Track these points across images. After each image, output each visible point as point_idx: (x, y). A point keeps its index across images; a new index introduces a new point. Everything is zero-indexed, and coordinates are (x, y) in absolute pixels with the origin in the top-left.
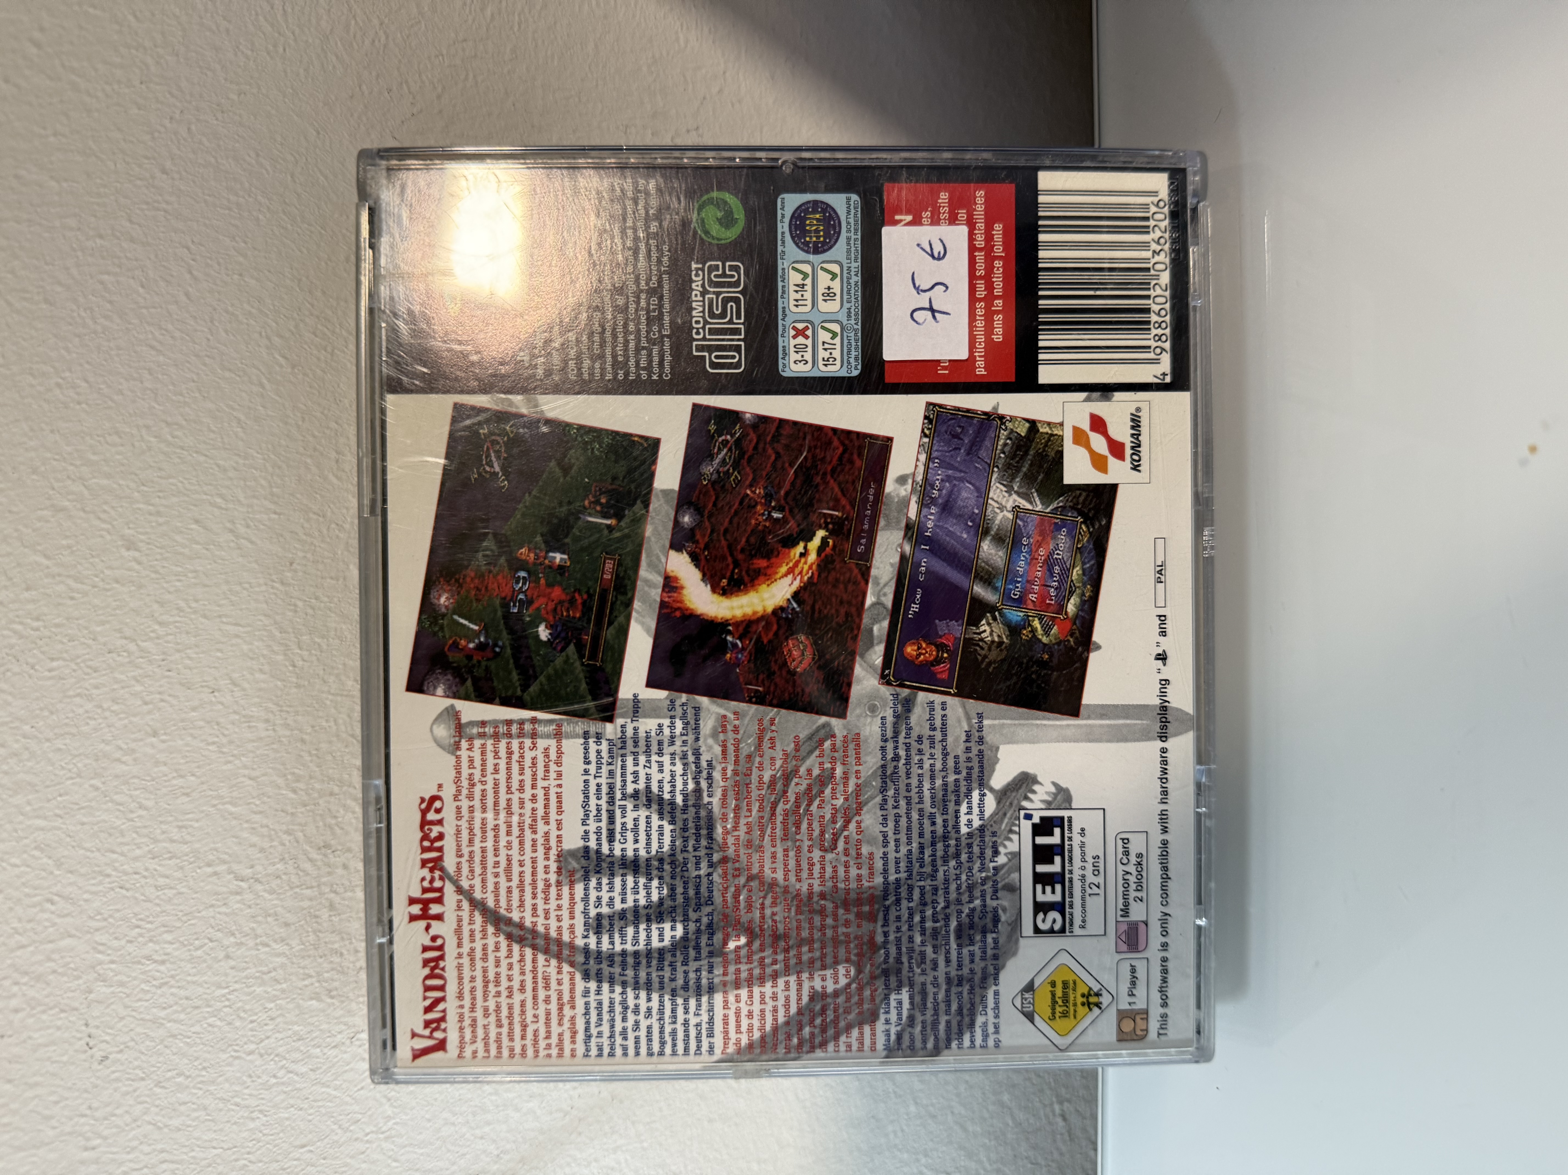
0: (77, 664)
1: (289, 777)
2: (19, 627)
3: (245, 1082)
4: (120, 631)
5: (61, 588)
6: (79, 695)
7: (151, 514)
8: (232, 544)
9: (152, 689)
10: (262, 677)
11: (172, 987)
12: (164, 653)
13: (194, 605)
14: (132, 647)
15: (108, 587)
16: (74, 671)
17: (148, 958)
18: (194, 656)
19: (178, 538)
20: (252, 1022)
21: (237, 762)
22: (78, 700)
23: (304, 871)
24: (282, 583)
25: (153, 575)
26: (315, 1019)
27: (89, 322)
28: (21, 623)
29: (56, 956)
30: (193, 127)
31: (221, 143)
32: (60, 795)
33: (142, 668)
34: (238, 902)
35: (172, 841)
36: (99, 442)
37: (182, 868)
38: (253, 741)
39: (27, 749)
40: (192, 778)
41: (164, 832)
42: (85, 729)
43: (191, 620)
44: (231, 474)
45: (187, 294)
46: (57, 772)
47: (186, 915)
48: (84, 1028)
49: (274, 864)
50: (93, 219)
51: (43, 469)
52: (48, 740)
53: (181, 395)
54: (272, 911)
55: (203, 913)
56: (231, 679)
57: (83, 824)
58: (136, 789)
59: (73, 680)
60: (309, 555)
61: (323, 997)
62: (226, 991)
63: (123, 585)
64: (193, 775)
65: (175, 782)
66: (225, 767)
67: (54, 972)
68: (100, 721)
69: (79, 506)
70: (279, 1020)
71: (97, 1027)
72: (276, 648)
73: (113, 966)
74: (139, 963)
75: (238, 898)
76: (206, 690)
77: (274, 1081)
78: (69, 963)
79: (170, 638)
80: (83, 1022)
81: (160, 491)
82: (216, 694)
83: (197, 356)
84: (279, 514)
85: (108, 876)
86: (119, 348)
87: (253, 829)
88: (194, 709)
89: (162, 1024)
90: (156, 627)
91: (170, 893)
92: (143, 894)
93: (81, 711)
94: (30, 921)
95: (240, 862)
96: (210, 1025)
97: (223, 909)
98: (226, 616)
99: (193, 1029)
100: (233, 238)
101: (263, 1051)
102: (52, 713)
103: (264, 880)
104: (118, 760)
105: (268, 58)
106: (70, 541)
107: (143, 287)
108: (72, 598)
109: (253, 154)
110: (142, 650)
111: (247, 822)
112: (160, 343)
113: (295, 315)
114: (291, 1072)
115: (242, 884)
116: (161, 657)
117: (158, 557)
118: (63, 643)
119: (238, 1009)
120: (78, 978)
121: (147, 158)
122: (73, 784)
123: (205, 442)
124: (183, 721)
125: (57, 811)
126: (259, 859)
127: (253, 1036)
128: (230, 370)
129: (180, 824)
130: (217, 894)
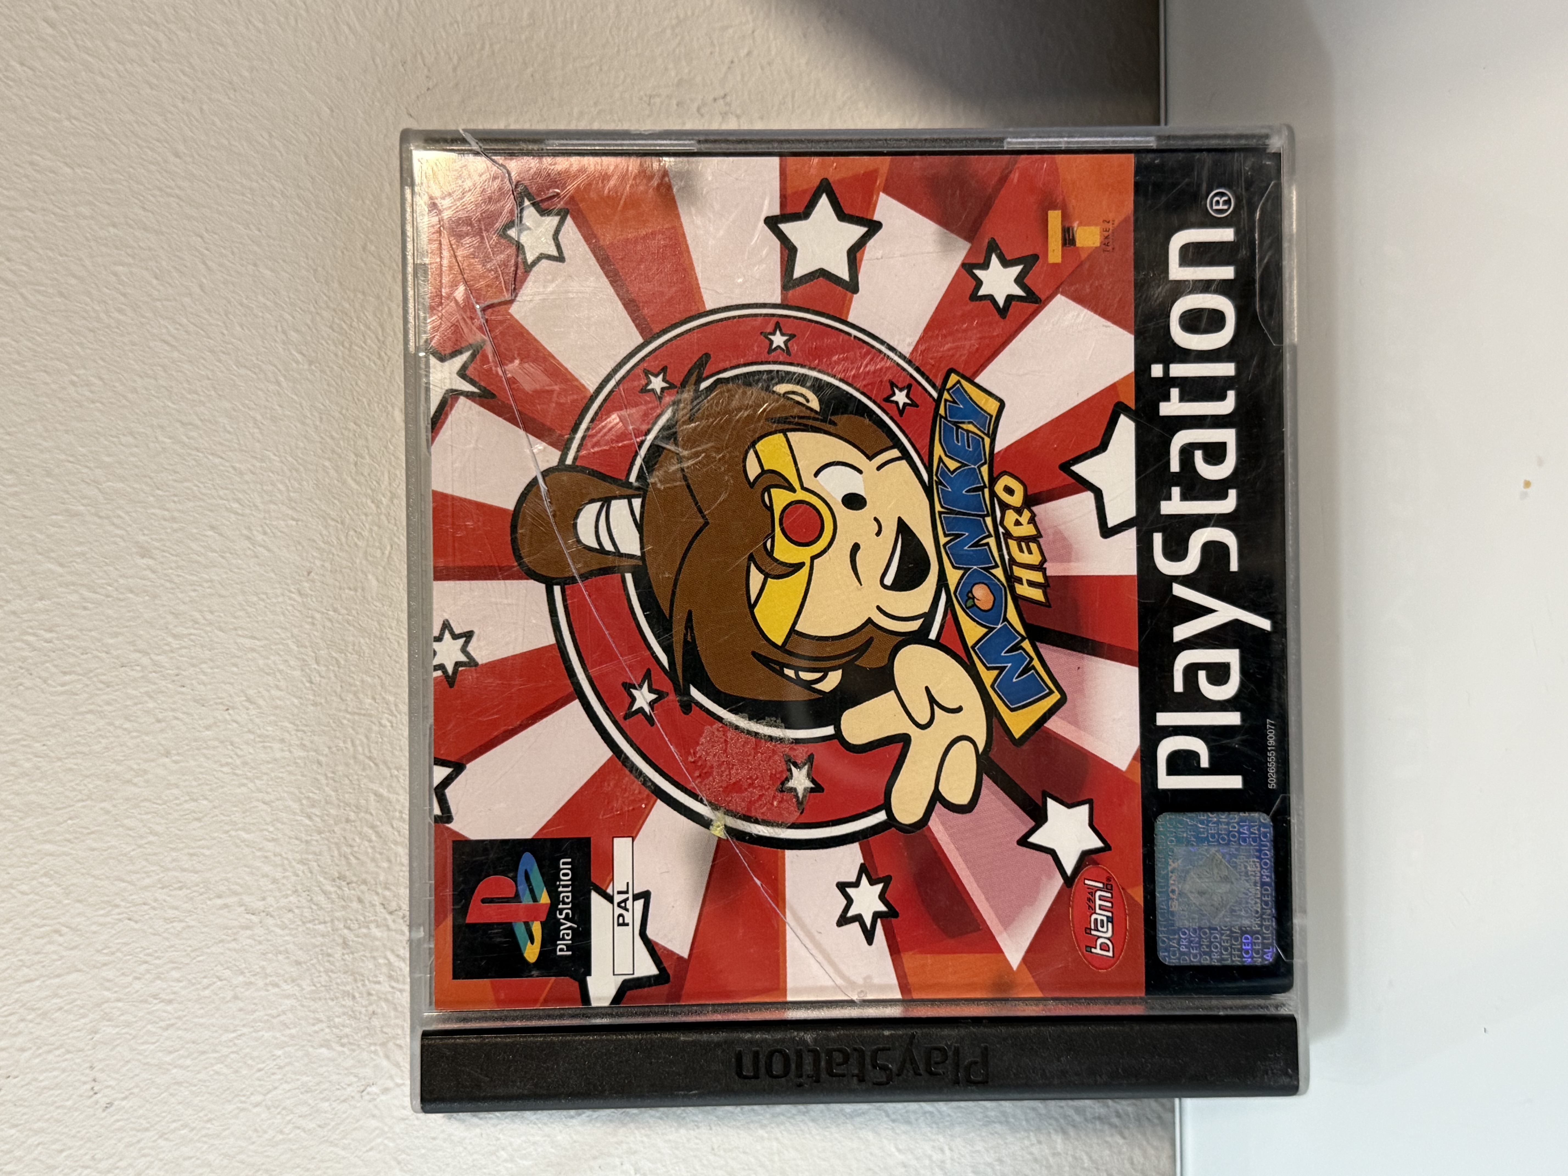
0: (90, 678)
1: (304, 802)
2: (31, 639)
3: (250, 1138)
4: (132, 643)
5: (75, 598)
6: (91, 712)
7: (165, 520)
8: (249, 552)
9: (165, 706)
10: (279, 693)
11: (179, 1029)
12: (178, 668)
13: (209, 616)
14: (145, 661)
15: (121, 596)
16: (87, 685)
17: (155, 996)
18: (209, 670)
19: (194, 545)
20: (260, 1070)
21: (251, 785)
22: (89, 717)
23: (317, 905)
24: (300, 594)
25: (168, 585)
26: (324, 1069)
27: (103, 316)
28: (34, 635)
29: (62, 992)
30: (205, 107)
31: (234, 124)
32: (70, 819)
33: (155, 684)
34: (249, 938)
35: (184, 870)
36: (113, 442)
37: (192, 899)
38: (268, 762)
39: (38, 768)
40: (205, 802)
41: (174, 860)
42: (97, 748)
43: (206, 633)
44: (248, 477)
45: (201, 286)
46: (67, 793)
47: (195, 950)
48: (87, 1071)
49: (286, 896)
50: (106, 207)
51: (57, 471)
52: (59, 759)
53: (196, 393)
54: (282, 949)
55: (213, 949)
56: (246, 695)
57: (93, 850)
58: (147, 813)
59: (86, 695)
60: (327, 565)
61: (334, 1045)
62: (234, 1035)
63: (137, 595)
64: (206, 799)
65: (186, 806)
66: (238, 791)
67: (60, 1009)
68: (112, 739)
69: (93, 510)
70: (287, 1068)
71: (102, 1070)
72: (292, 663)
73: (120, 1004)
74: (145, 1001)
75: (249, 932)
76: (221, 707)
77: (281, 1137)
78: (75, 1000)
79: (184, 651)
80: (88, 1065)
81: (175, 495)
82: (231, 711)
83: (212, 351)
84: (297, 521)
85: (117, 906)
86: (133, 344)
87: (266, 857)
88: (208, 728)
89: (168, 1070)
90: (170, 639)
91: (179, 926)
92: (151, 927)
93: (92, 728)
94: (37, 954)
95: (251, 894)
96: (217, 1073)
97: (233, 945)
98: (242, 628)
99: (200, 1076)
100: (247, 227)
101: (270, 1103)
102: (63, 730)
103: (275, 914)
104: (129, 782)
105: (280, 31)
106: (84, 548)
107: (157, 278)
108: (85, 608)
109: (266, 136)
110: (155, 663)
111: (260, 849)
112: (174, 337)
113: (313, 309)
114: (299, 1128)
115: (253, 917)
116: (176, 672)
117: (173, 565)
118: (77, 657)
119: (246, 1055)
120: (84, 1016)
121: (158, 140)
122: (84, 807)
123: (221, 444)
124: (196, 740)
125: (68, 836)
126: (271, 891)
127: (260, 1086)
128: (245, 367)
129: (191, 851)
130: (226, 928)
